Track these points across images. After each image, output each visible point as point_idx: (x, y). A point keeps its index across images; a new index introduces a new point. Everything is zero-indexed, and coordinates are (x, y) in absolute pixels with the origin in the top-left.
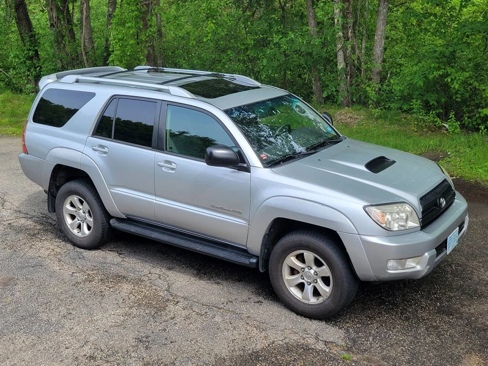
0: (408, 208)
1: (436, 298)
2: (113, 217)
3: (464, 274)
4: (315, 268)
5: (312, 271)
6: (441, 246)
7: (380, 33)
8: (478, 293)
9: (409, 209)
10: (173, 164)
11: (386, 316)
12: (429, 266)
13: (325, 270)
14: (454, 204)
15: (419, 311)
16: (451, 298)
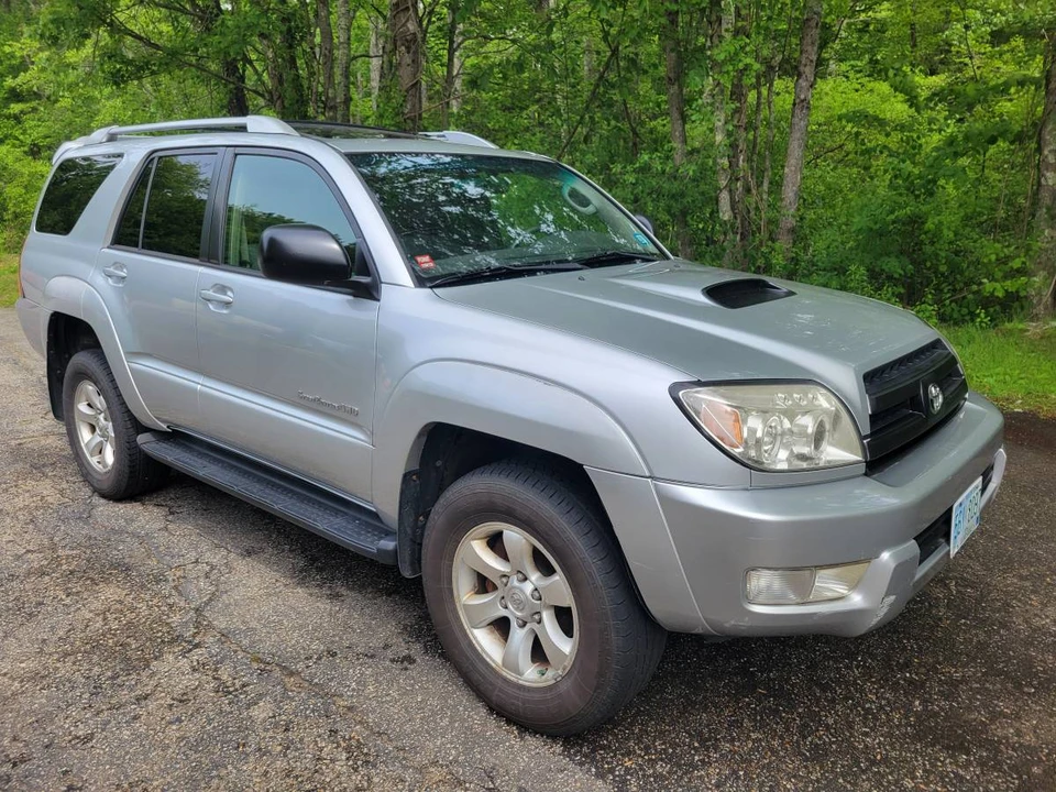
0: (824, 402)
1: (911, 682)
2: (146, 430)
3: (983, 608)
4: (535, 576)
5: (528, 587)
6: (934, 532)
7: (793, 161)
8: (1036, 674)
9: (825, 404)
10: (229, 293)
11: (753, 736)
12: (893, 598)
13: (559, 588)
14: (961, 415)
15: (859, 728)
16: (954, 684)
